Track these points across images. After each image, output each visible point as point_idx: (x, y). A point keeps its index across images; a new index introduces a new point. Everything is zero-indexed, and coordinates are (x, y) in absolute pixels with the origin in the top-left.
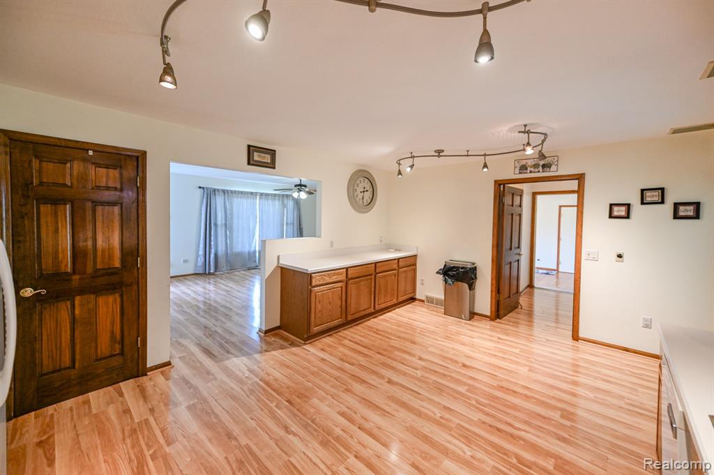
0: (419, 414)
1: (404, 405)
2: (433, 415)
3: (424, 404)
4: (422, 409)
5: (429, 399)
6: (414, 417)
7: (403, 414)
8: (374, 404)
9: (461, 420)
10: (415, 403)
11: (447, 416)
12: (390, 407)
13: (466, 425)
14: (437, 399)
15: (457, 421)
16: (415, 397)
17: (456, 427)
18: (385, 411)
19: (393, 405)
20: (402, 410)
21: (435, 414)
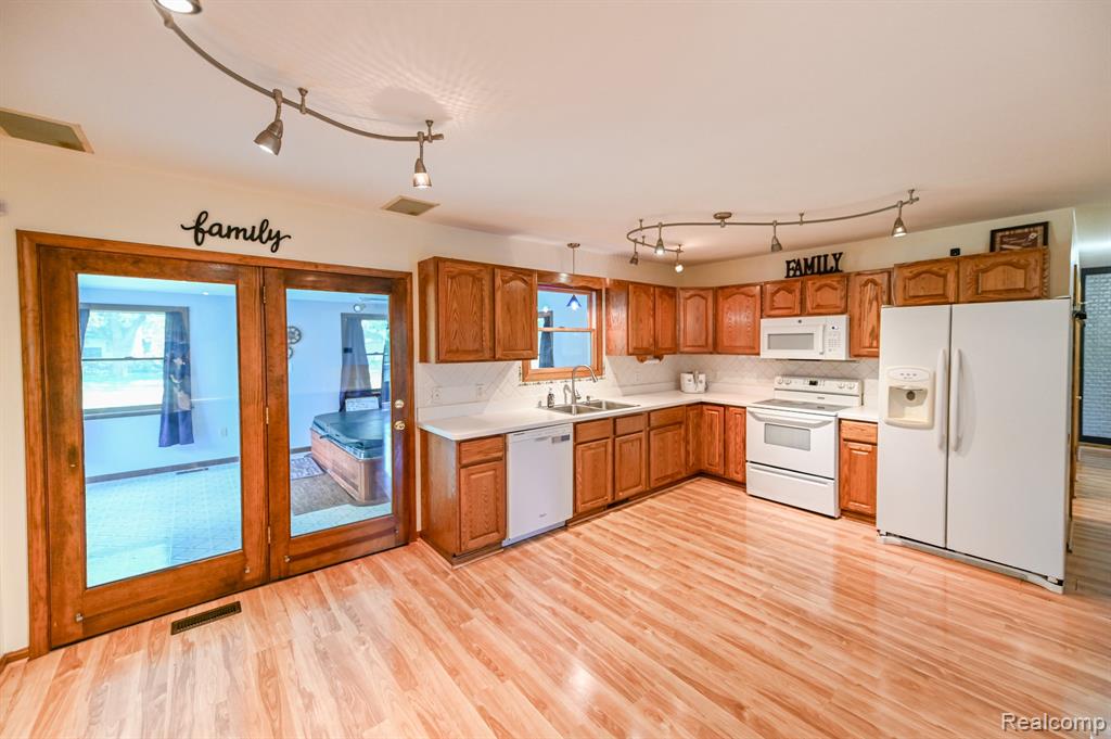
0: (677, 635)
1: (703, 651)
2: (657, 632)
3: (668, 650)
4: (671, 641)
5: (656, 658)
6: (687, 631)
7: (704, 638)
8: (755, 656)
10: (683, 654)
11: (636, 629)
12: (723, 649)
13: (615, 617)
14: (642, 656)
15: (625, 623)
16: (681, 664)
17: (629, 615)
18: (733, 644)
19: (723, 654)
20: (707, 644)
21: (653, 633)
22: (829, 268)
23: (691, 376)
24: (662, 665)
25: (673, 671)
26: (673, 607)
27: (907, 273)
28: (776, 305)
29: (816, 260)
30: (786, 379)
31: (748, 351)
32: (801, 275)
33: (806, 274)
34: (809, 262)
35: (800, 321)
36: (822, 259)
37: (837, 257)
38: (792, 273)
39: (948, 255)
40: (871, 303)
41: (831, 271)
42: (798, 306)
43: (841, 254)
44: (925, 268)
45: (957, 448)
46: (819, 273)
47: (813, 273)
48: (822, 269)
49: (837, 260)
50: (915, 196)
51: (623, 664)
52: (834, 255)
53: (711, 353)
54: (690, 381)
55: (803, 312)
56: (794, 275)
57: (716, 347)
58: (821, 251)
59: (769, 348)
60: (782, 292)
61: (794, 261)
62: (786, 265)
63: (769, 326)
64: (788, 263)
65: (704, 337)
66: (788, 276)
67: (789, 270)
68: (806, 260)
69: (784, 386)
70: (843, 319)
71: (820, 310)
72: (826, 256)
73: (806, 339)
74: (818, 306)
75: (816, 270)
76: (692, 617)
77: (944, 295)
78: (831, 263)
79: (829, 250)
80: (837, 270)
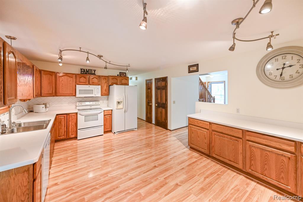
4: (134, 171)
5: (139, 175)
7: (135, 165)
9: (123, 180)
10: (139, 170)
11: (127, 177)
12: (140, 164)
14: (138, 178)
19: (141, 164)
20: (137, 166)
21: (130, 174)
22: (93, 73)
23: (44, 106)
24: (141, 175)
25: (144, 173)
26: (122, 167)
27: (111, 78)
28: (81, 81)
29: (89, 70)
30: (80, 103)
31: (70, 95)
32: (85, 74)
33: (87, 74)
34: (87, 70)
35: (89, 86)
36: (91, 71)
37: (95, 71)
38: (82, 72)
39: (117, 75)
40: (105, 83)
41: (93, 74)
42: (87, 82)
43: (95, 70)
44: (114, 77)
45: (126, 112)
46: (90, 74)
47: (88, 74)
48: (91, 73)
49: (95, 72)
50: (130, 65)
51: (140, 182)
52: (94, 70)
53: (54, 96)
54: (43, 107)
55: (89, 84)
56: (83, 73)
57: (55, 94)
58: (91, 68)
59: (79, 94)
60: (82, 78)
61: (83, 69)
62: (81, 70)
63: (79, 87)
64: (81, 69)
65: (51, 90)
66: (81, 73)
67: (81, 71)
68: (86, 70)
69: (80, 105)
70: (100, 86)
71: (93, 84)
72: (92, 70)
73: (91, 91)
74: (93, 83)
75: (89, 73)
76: (127, 165)
77: (117, 83)
78: (93, 72)
79: (93, 69)
80: (95, 74)
